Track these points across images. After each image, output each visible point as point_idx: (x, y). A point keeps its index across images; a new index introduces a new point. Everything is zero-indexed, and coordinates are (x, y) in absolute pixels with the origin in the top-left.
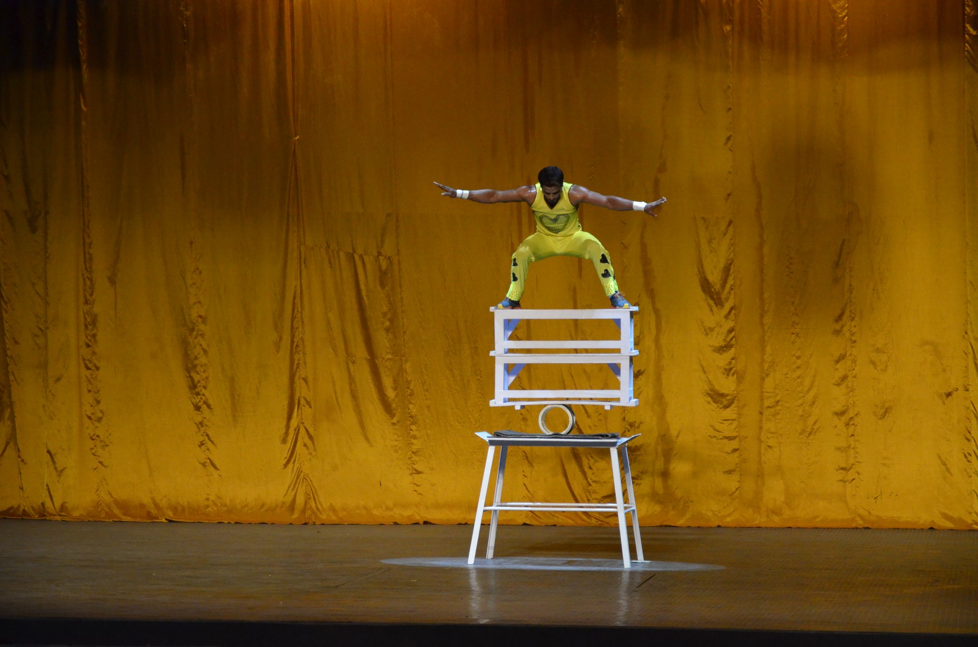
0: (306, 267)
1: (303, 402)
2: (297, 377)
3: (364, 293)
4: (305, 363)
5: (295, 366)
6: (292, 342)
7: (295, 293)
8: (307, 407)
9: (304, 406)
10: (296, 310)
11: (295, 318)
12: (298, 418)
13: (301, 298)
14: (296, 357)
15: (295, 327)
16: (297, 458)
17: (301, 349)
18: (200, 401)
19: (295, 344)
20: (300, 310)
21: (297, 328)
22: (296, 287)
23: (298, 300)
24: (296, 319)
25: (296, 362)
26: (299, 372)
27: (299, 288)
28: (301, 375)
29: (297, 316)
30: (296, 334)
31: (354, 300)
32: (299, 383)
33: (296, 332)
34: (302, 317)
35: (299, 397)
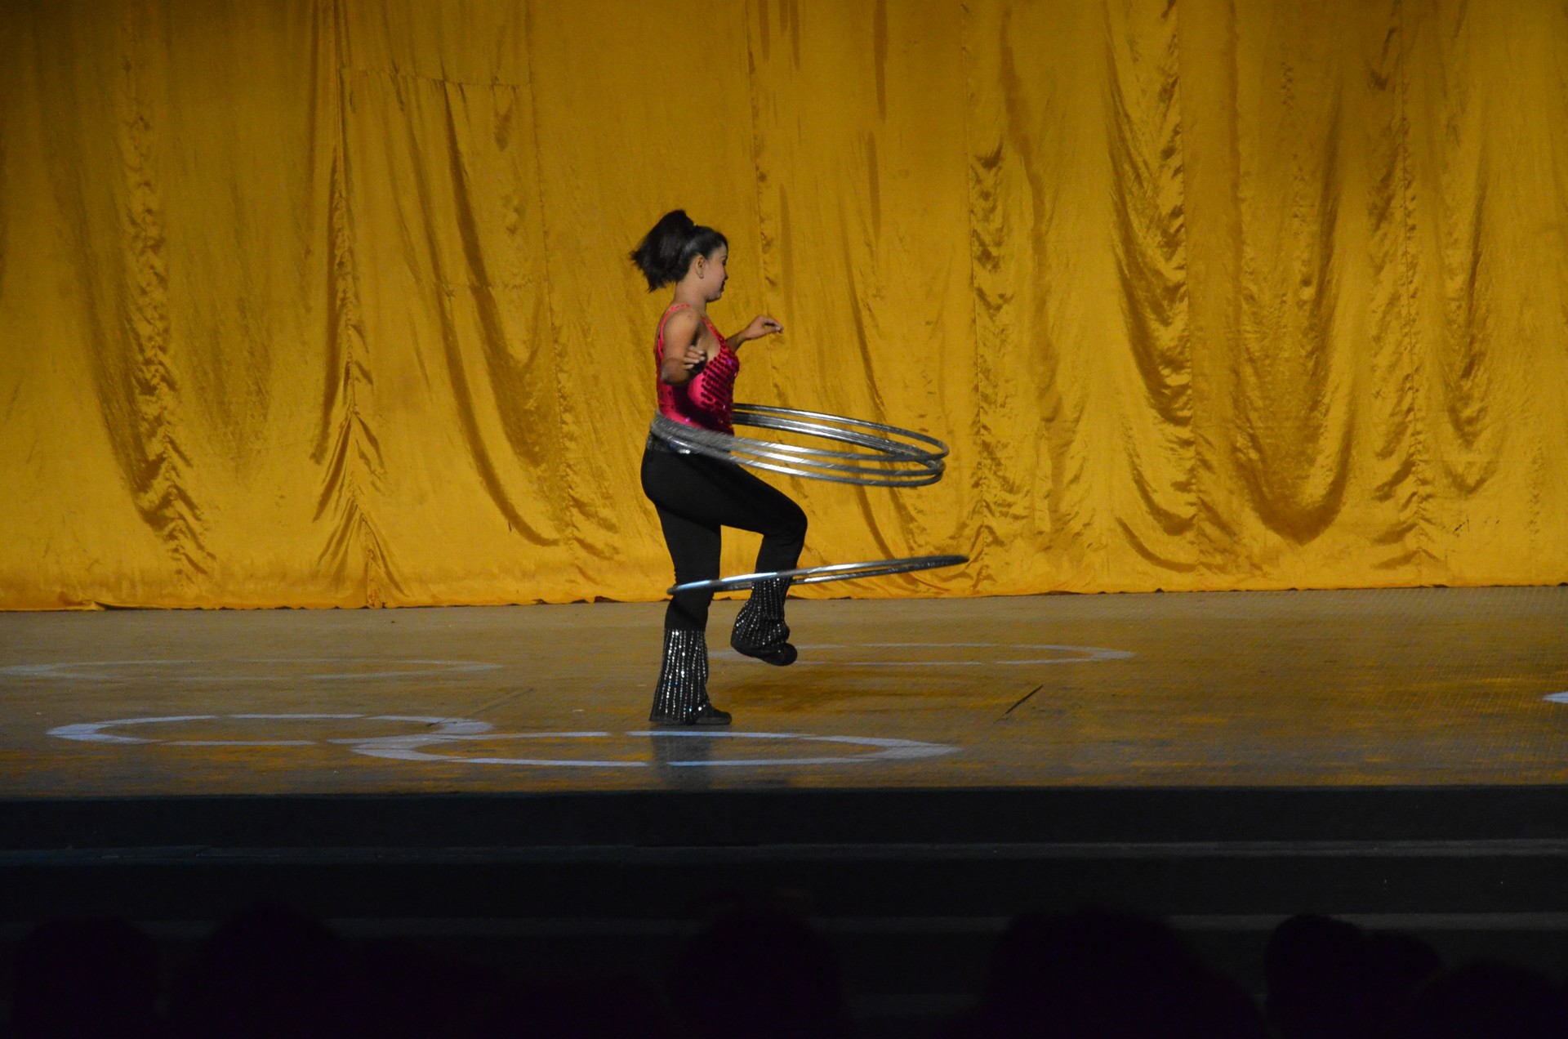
0: (354, 110)
1: (355, 371)
2: (342, 323)
3: (465, 159)
4: (357, 297)
5: (338, 302)
6: (332, 256)
7: (335, 161)
8: (364, 381)
9: (358, 379)
10: (337, 195)
11: (336, 209)
12: (345, 403)
13: (347, 170)
14: (340, 285)
15: (337, 227)
16: (347, 482)
17: (349, 268)
18: (154, 376)
19: (337, 260)
20: (344, 194)
21: (340, 230)
22: (335, 150)
23: (340, 176)
24: (337, 214)
25: (340, 295)
26: (346, 314)
27: (342, 150)
28: (349, 320)
29: (339, 206)
30: (339, 241)
31: (448, 172)
32: (347, 336)
33: (337, 237)
34: (349, 209)
35: (348, 363)
